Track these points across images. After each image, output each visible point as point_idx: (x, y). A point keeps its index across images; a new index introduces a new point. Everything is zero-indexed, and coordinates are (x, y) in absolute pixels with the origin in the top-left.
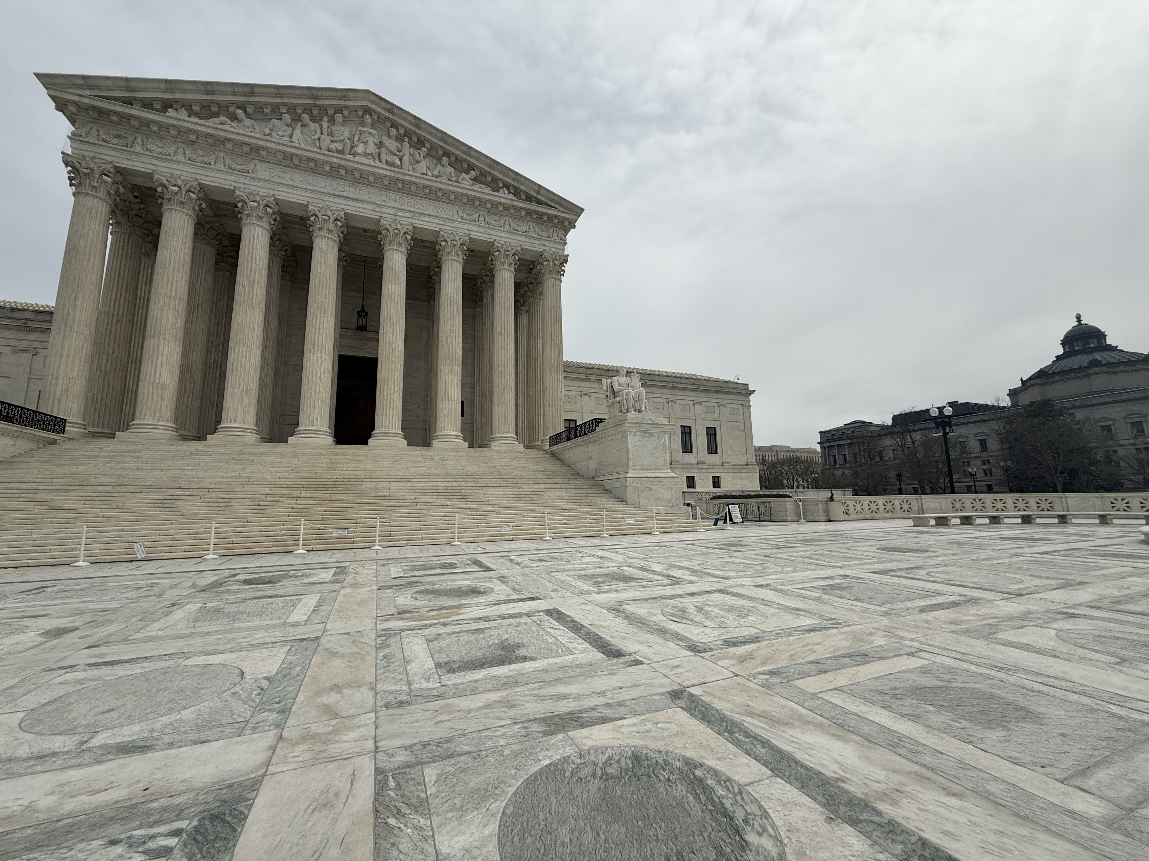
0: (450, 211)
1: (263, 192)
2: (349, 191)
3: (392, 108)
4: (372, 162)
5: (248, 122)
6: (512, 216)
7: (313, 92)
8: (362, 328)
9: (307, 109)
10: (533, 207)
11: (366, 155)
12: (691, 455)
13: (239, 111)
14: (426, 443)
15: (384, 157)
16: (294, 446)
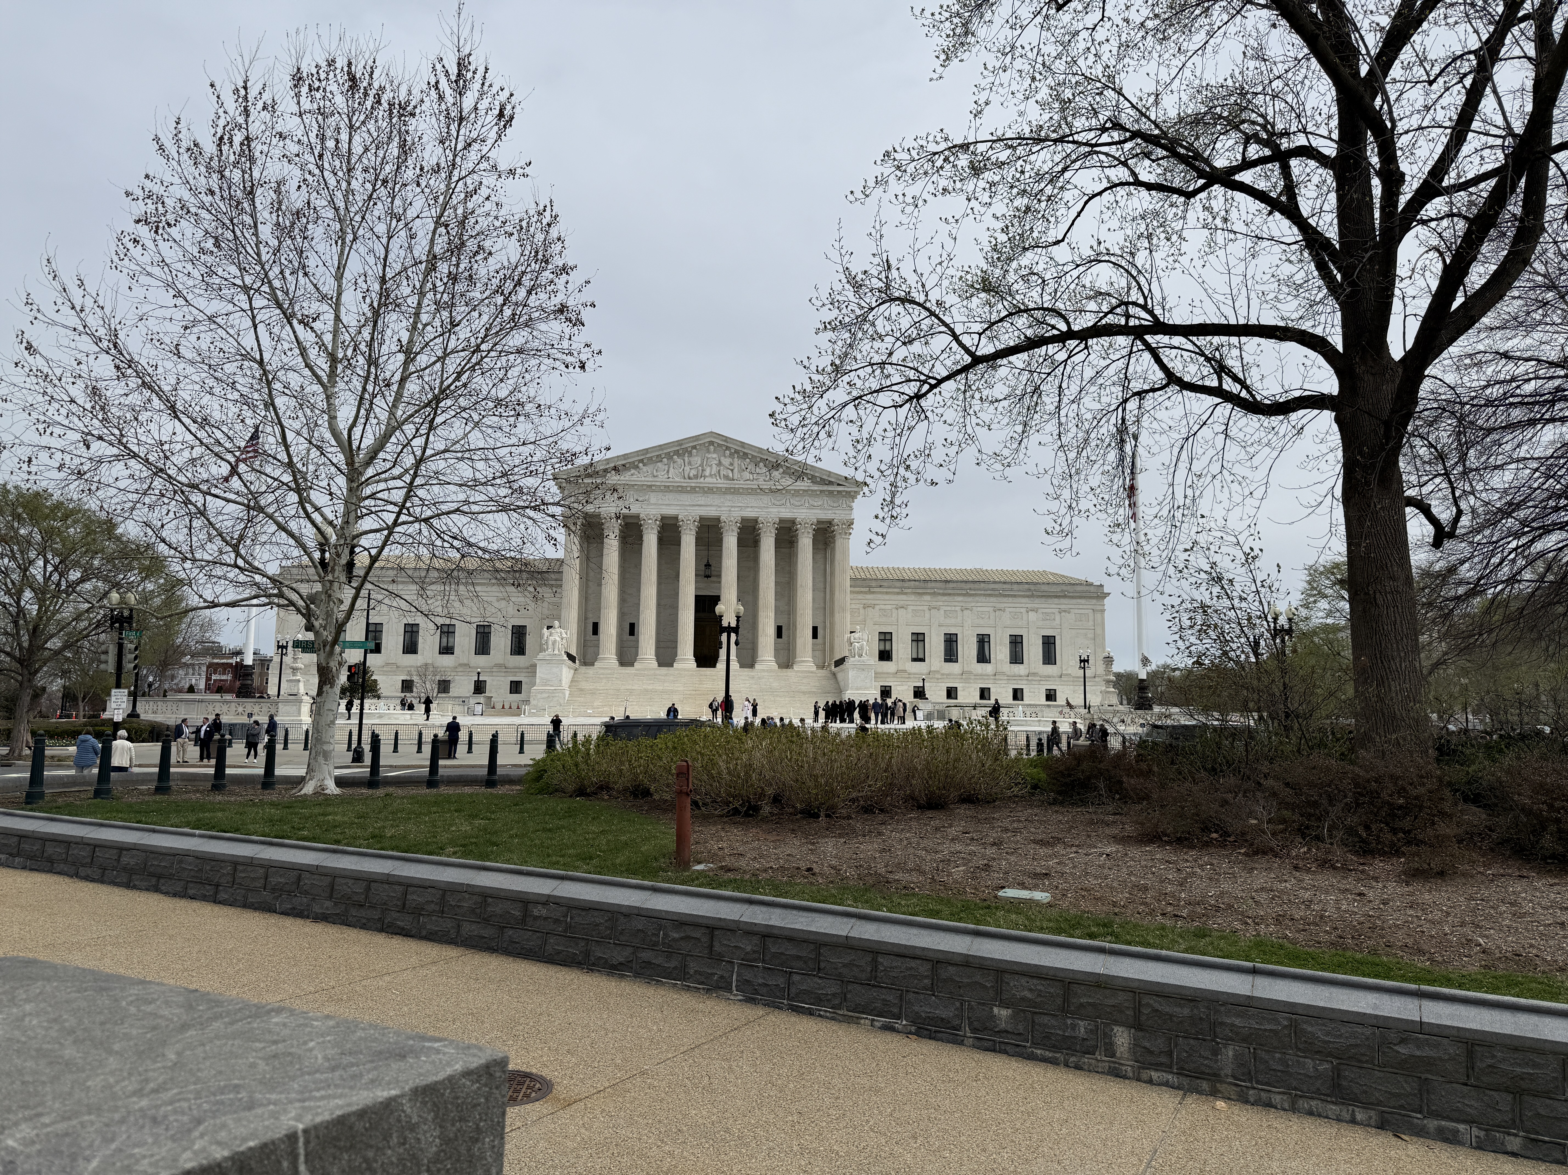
0: (766, 499)
1: (654, 512)
2: (701, 500)
3: (726, 439)
4: (714, 480)
5: (645, 469)
6: (810, 496)
7: (679, 443)
8: (708, 577)
9: (677, 453)
10: (825, 488)
11: (711, 475)
12: (1021, 666)
13: (641, 465)
14: (752, 666)
15: (722, 473)
16: (678, 669)
